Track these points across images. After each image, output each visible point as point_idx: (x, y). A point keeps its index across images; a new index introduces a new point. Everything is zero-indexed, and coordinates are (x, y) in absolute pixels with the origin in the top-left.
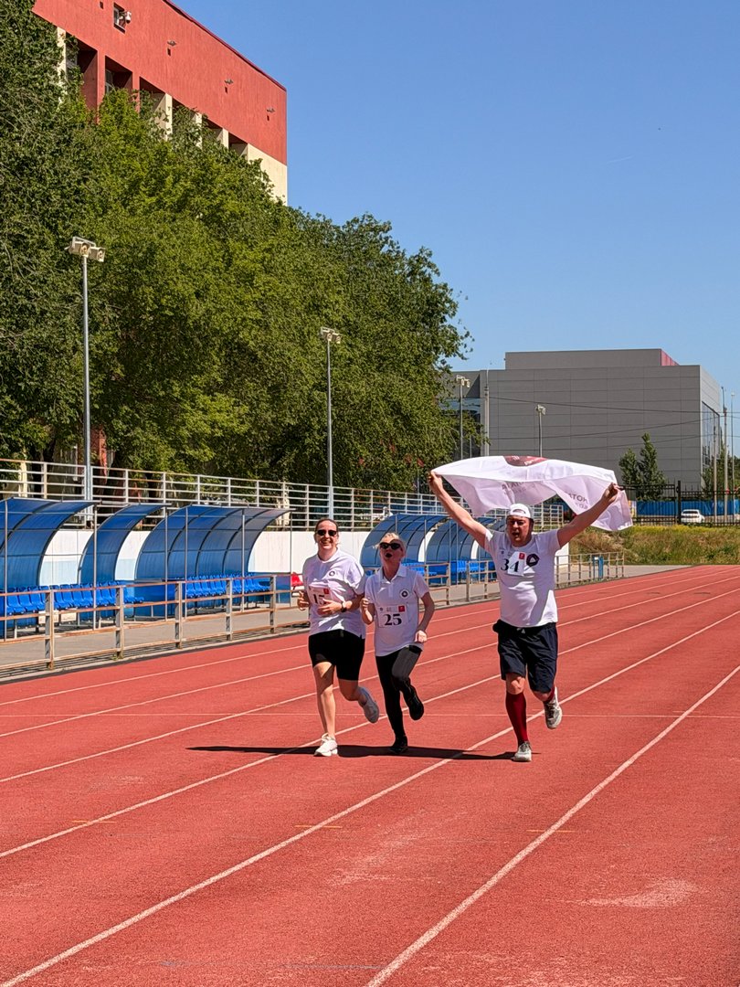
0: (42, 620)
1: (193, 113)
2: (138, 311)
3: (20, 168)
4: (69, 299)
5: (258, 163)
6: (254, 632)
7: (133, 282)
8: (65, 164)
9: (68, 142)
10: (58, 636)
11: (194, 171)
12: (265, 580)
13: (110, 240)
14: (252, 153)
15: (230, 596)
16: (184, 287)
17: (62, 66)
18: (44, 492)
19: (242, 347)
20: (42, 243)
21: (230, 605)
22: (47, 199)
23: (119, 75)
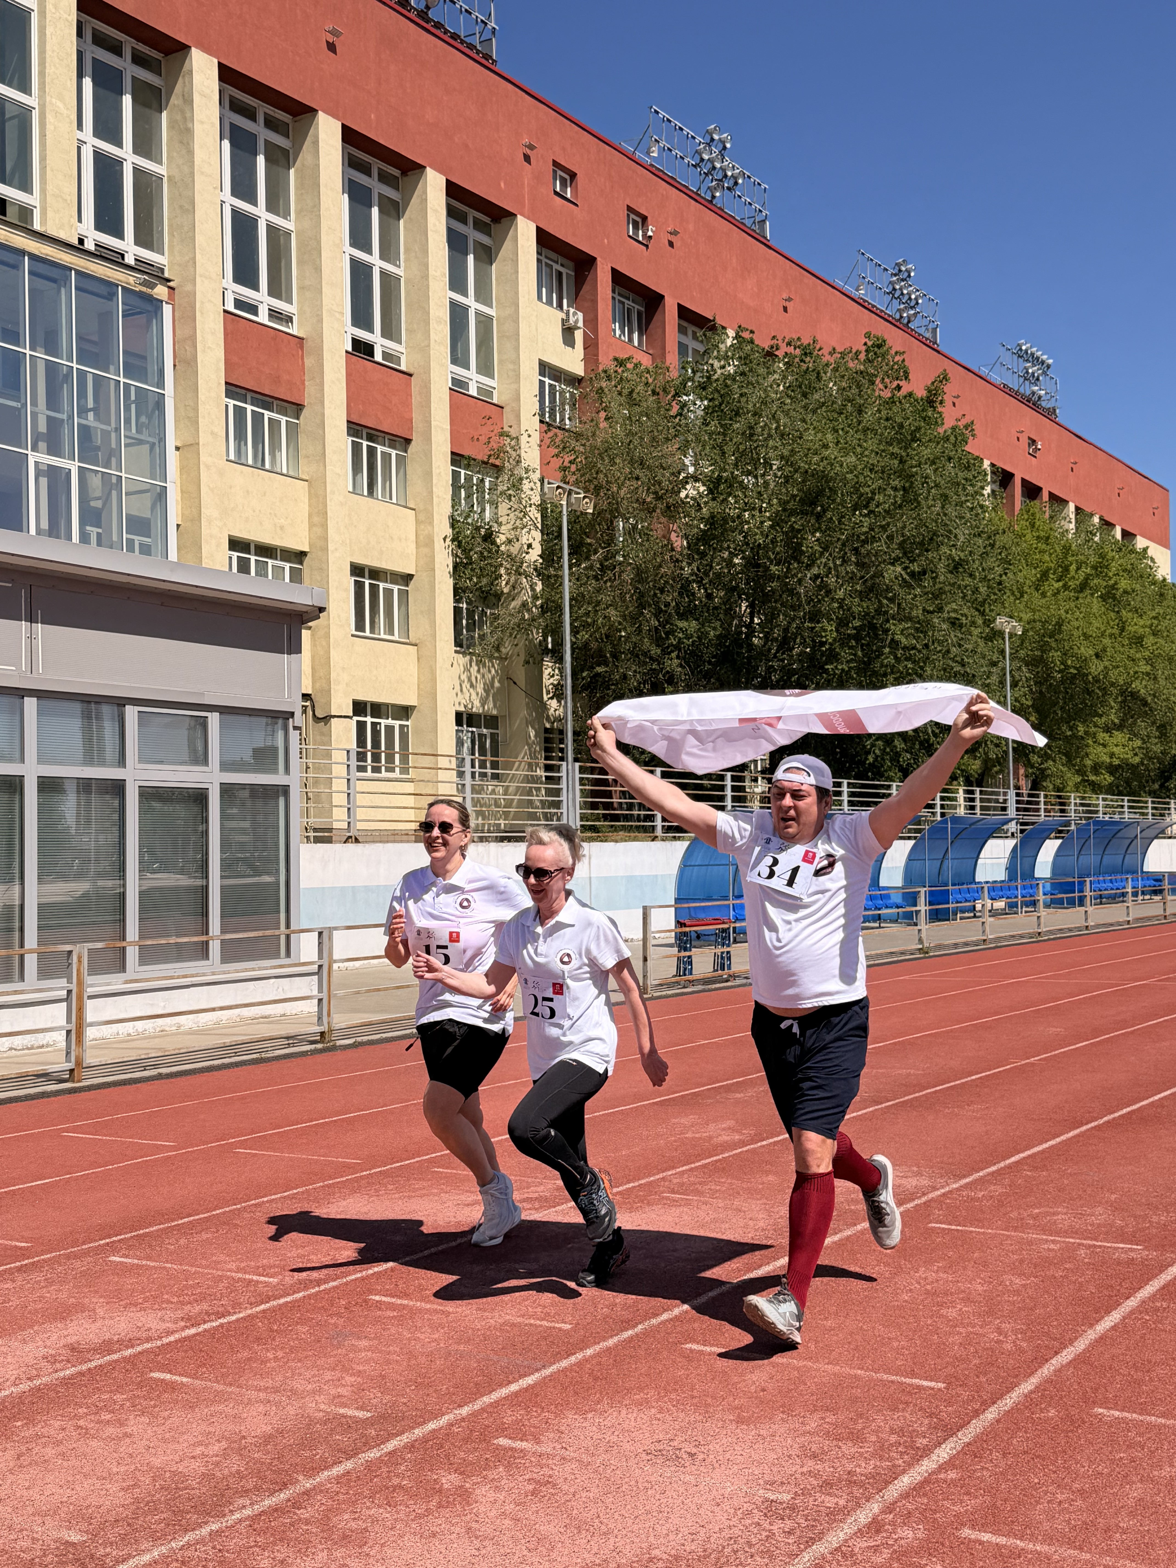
0: (979, 907)
1: (1092, 515)
2: (1049, 669)
3: (956, 568)
4: (994, 664)
5: (1145, 550)
6: (1149, 918)
7: (1044, 648)
8: (990, 562)
9: (992, 546)
10: (992, 919)
11: (1093, 560)
12: (1158, 878)
13: (1026, 617)
14: (1141, 542)
15: (1129, 890)
16: (1086, 651)
17: (988, 490)
18: (978, 811)
19: (1134, 695)
20: (973, 623)
21: (1130, 897)
22: (976, 590)
23: (1032, 491)
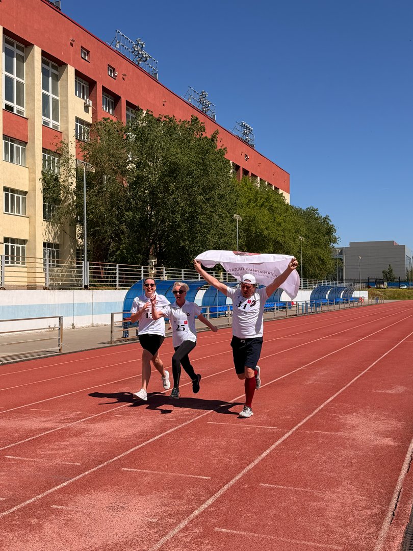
0: (227, 313)
1: (265, 181)
2: (251, 233)
3: (221, 197)
4: (233, 231)
5: (282, 194)
6: (281, 317)
7: (249, 226)
8: (232, 196)
9: (233, 190)
11: (265, 196)
12: (285, 303)
13: (243, 215)
14: (281, 191)
15: (275, 307)
16: (263, 227)
17: (231, 171)
18: (227, 280)
19: (278, 242)
20: (226, 216)
21: (276, 310)
22: (227, 205)
23: (246, 172)
